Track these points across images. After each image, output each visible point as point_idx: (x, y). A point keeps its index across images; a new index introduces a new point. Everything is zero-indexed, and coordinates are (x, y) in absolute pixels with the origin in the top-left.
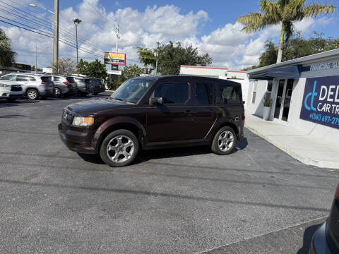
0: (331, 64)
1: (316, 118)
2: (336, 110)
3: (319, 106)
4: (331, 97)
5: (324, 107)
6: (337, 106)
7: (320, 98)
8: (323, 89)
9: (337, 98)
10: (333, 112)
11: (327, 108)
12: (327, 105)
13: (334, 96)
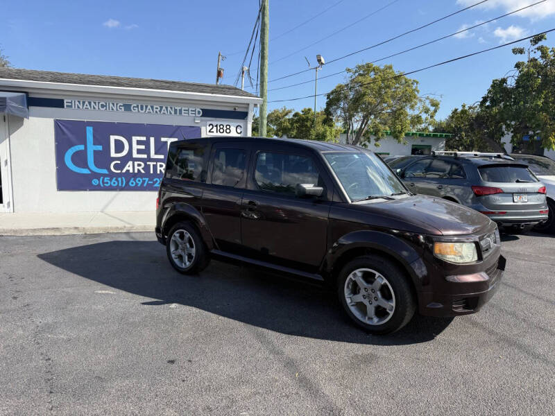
1: (114, 183)
2: (159, 168)
3: (116, 167)
4: (139, 151)
5: (129, 167)
6: (159, 164)
7: (113, 154)
8: (116, 141)
9: (156, 153)
10: (152, 172)
11: (136, 168)
12: (136, 163)
13: (147, 151)
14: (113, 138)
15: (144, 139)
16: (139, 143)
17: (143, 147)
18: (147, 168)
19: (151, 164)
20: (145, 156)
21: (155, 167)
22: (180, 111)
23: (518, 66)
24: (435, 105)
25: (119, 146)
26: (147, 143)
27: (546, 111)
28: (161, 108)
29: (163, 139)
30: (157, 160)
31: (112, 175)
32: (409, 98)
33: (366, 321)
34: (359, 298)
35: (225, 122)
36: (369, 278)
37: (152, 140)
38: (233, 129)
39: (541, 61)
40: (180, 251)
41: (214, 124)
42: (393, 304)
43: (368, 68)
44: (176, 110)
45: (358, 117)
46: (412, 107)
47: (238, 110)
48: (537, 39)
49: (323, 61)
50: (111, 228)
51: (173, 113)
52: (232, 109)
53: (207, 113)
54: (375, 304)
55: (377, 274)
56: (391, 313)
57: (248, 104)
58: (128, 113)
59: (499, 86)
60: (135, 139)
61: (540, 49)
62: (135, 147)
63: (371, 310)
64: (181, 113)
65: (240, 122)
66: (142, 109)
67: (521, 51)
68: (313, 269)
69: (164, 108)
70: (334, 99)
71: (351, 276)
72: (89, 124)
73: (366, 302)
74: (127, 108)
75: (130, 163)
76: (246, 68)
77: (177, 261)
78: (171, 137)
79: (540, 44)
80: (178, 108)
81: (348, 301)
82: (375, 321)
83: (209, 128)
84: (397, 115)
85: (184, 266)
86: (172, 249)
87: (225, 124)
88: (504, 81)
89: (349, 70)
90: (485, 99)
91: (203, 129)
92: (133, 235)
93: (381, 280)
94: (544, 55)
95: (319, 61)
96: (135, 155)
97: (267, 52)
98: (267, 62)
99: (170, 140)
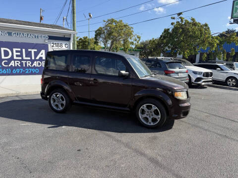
2: (28, 64)
3: (5, 63)
4: (17, 56)
5: (12, 63)
6: (28, 62)
7: (3, 57)
8: (4, 50)
9: (26, 57)
10: (24, 66)
11: (16, 64)
12: (16, 62)
13: (21, 56)
14: (2, 49)
15: (19, 50)
16: (17, 52)
17: (19, 54)
18: (22, 64)
19: (24, 62)
20: (20, 58)
21: (26, 63)
22: (38, 36)
23: (172, 24)
24: (139, 38)
25: (6, 54)
26: (21, 52)
27: (184, 42)
28: (28, 35)
29: (29, 50)
30: (27, 60)
31: (3, 68)
32: (129, 34)
33: (148, 124)
34: (145, 116)
35: (60, 42)
36: (149, 107)
37: (24, 50)
38: (64, 45)
39: (180, 22)
40: (56, 103)
41: (55, 43)
42: (160, 116)
43: (112, 21)
44: (35, 36)
45: (110, 42)
46: (131, 38)
47: (66, 37)
48: (179, 14)
49: (91, 16)
50: (9, 94)
51: (34, 37)
52: (63, 36)
53: (51, 38)
54: (152, 117)
55: (153, 106)
56: (159, 120)
57: (71, 34)
58: (10, 37)
59: (166, 31)
60: (14, 50)
61: (181, 18)
62: (15, 54)
63: (150, 120)
64: (38, 38)
65: (67, 42)
66: (18, 35)
67: (174, 18)
68: (125, 106)
69: (29, 35)
70: (98, 33)
71: (142, 107)
73: (148, 117)
74: (10, 34)
75: (13, 62)
76: (65, 18)
77: (55, 107)
78: (33, 49)
79: (181, 16)
80: (37, 35)
81: (140, 117)
82: (152, 124)
83: (52, 45)
84: (125, 41)
85: (59, 109)
86: (52, 102)
87: (60, 43)
88: (168, 29)
89: (104, 21)
90: (161, 36)
91: (49, 45)
92: (20, 97)
93: (154, 108)
94: (182, 21)
95: (90, 16)
96: (15, 58)
97: (75, 10)
98: (75, 15)
99: (33, 51)
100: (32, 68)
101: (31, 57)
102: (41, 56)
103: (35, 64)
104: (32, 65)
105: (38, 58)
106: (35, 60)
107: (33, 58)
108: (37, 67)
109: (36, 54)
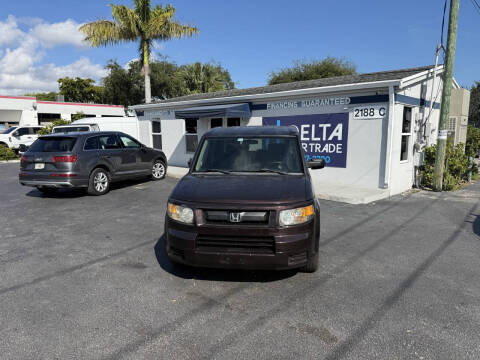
0: (299, 104)
2: (316, 148)
4: (305, 136)
6: (316, 145)
9: (316, 136)
10: (312, 151)
11: (303, 147)
12: (303, 144)
13: (309, 135)
15: (308, 126)
16: (305, 129)
17: (307, 132)
18: (309, 148)
19: (312, 145)
20: (308, 139)
21: (314, 147)
22: (334, 101)
26: (310, 129)
28: (321, 101)
29: (321, 126)
30: (316, 142)
35: (369, 107)
37: (313, 126)
38: (376, 112)
41: (360, 109)
44: (330, 102)
47: (380, 93)
51: (328, 103)
52: (374, 94)
53: (354, 100)
57: (388, 87)
58: (299, 109)
60: (303, 127)
62: (303, 133)
64: (334, 103)
65: (383, 105)
66: (308, 104)
72: (279, 118)
78: (325, 123)
80: (332, 100)
83: (355, 113)
91: (351, 115)
96: (302, 138)
99: (325, 126)
100: (321, 154)
101: (322, 138)
102: (337, 134)
103: (327, 148)
104: (321, 149)
105: (330, 138)
106: (328, 142)
107: (324, 139)
108: (329, 154)
109: (330, 131)
